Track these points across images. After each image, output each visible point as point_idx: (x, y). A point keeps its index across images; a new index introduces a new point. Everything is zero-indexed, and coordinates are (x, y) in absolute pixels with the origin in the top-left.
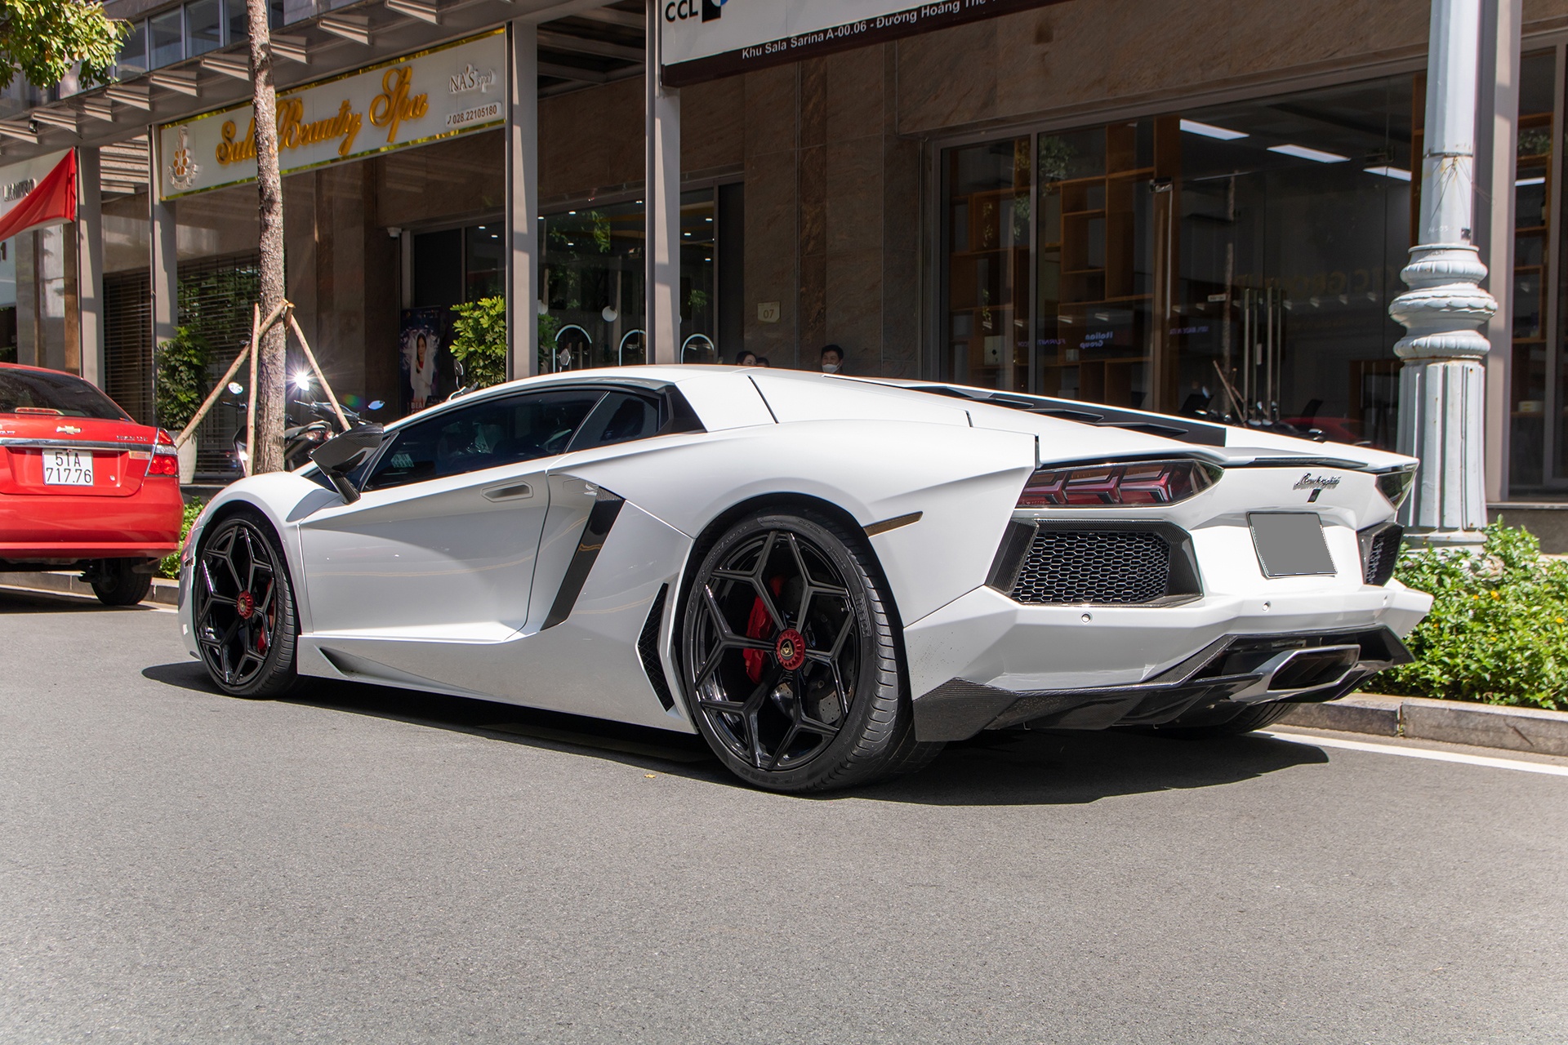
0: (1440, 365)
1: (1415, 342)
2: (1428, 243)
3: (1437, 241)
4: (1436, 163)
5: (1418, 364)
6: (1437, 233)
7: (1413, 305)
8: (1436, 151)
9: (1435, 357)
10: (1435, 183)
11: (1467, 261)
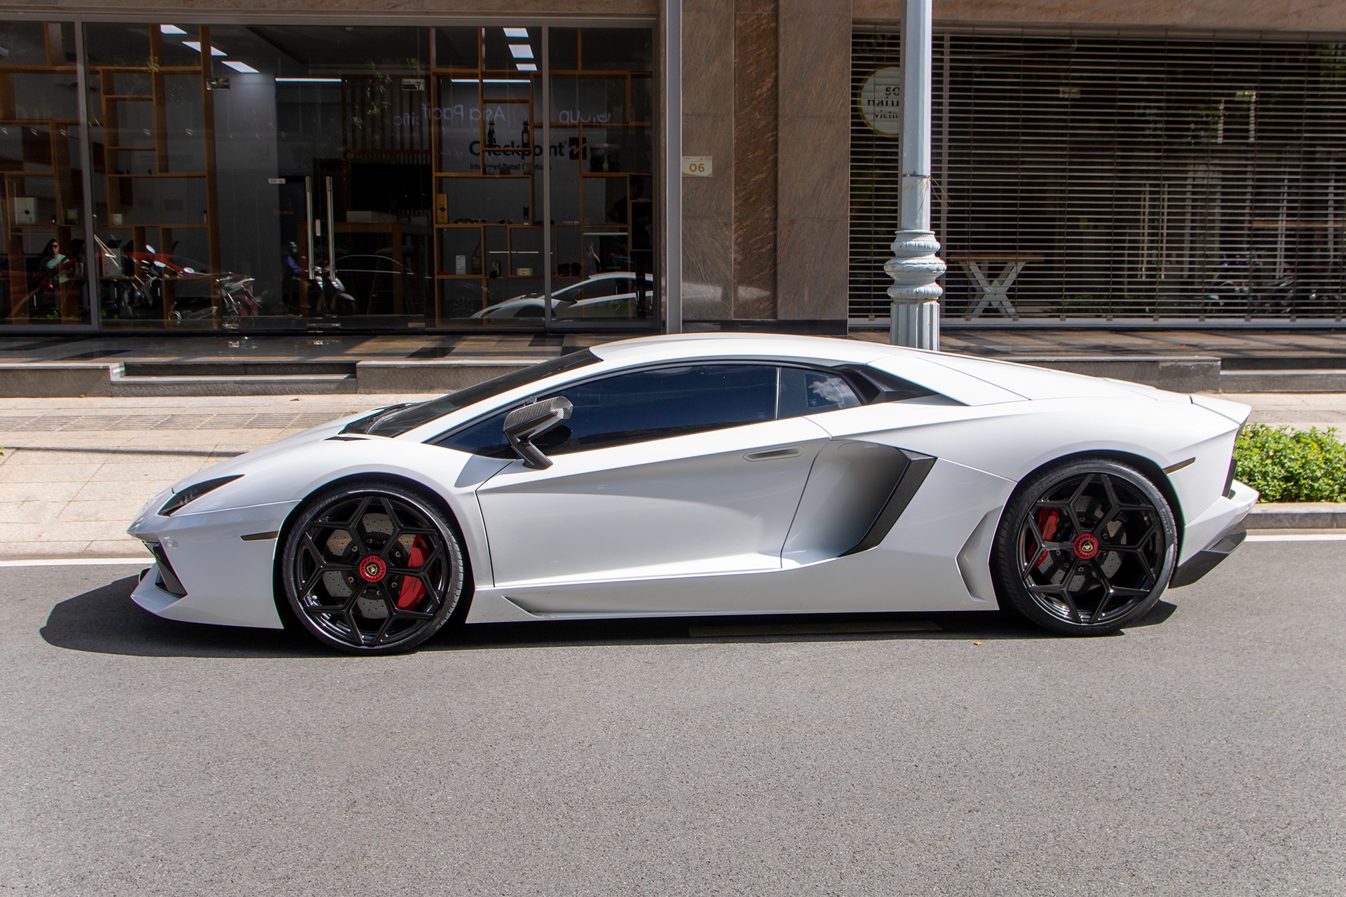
0: (928, 303)
1: (918, 289)
2: (916, 229)
3: (921, 228)
4: (919, 181)
5: (916, 303)
6: (921, 223)
7: (919, 267)
8: (919, 173)
9: (927, 299)
10: (919, 192)
11: (931, 241)
